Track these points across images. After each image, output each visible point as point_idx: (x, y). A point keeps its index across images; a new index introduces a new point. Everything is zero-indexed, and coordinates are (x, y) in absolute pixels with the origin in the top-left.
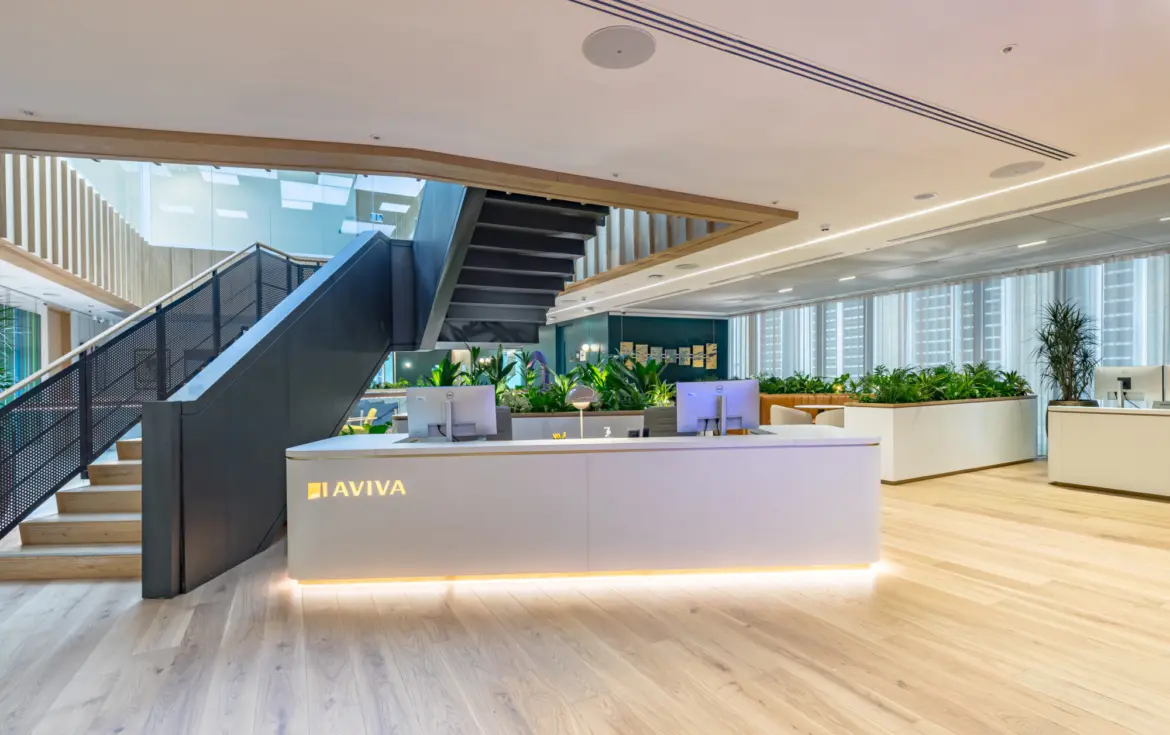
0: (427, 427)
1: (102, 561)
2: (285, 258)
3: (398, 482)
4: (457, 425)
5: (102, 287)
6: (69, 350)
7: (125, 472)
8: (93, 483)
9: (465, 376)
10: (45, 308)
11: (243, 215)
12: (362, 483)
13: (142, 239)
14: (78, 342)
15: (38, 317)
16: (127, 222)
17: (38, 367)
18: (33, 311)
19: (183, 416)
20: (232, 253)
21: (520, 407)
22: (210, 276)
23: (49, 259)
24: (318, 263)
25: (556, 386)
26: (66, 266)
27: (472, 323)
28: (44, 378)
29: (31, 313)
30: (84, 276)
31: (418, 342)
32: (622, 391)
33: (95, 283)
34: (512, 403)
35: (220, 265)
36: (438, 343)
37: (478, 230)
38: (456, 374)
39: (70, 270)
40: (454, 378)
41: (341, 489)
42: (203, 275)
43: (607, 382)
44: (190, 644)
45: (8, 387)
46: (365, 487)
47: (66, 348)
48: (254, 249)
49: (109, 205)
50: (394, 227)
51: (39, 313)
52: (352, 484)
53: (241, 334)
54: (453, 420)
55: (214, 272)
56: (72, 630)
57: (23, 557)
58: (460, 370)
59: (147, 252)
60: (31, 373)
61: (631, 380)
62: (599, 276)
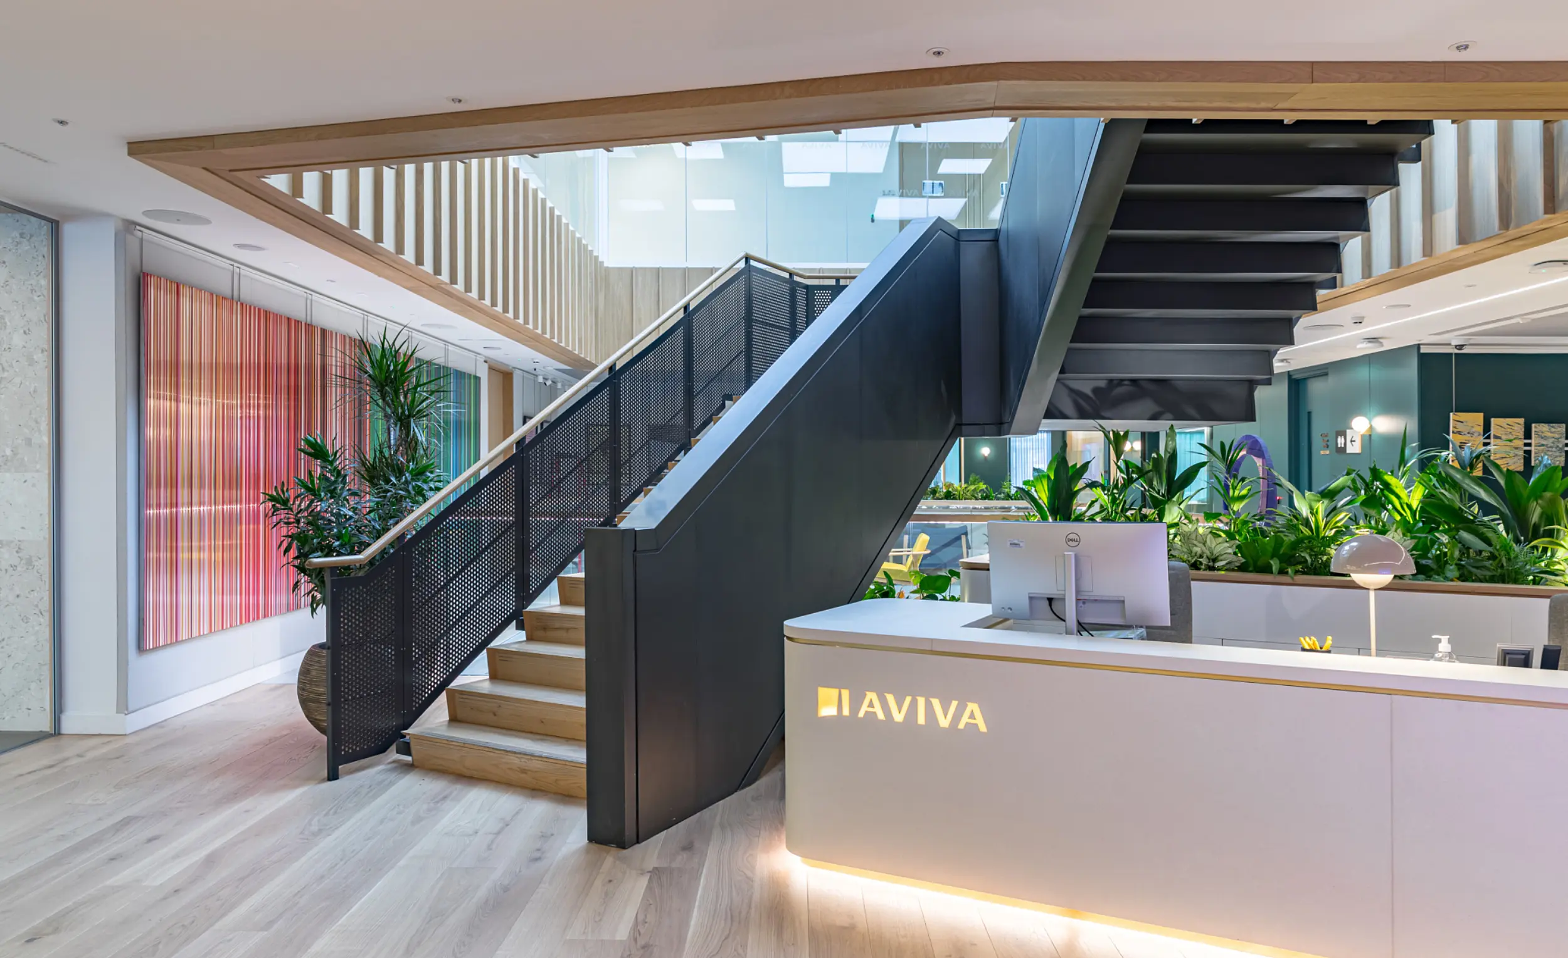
0: (1027, 601)
1: (536, 764)
2: (787, 275)
3: (973, 707)
4: (1084, 602)
5: (548, 336)
6: (512, 433)
7: (566, 625)
8: (530, 638)
9: (1099, 490)
10: (486, 365)
11: (729, 205)
12: (908, 699)
13: (597, 258)
14: (521, 420)
15: (478, 379)
16: (578, 235)
17: (477, 458)
18: (473, 373)
19: (638, 555)
20: (712, 271)
21: (1215, 560)
22: (681, 315)
23: (487, 301)
24: (838, 279)
25: (1297, 515)
26: (506, 310)
27: (1110, 381)
28: (484, 473)
29: (470, 375)
30: (526, 321)
31: (1007, 418)
32: (1464, 535)
33: (539, 331)
34: (1197, 550)
35: (695, 295)
36: (1044, 421)
37: (1127, 199)
38: (1081, 484)
39: (511, 315)
40: (1074, 494)
41: (871, 705)
42: (671, 313)
43: (1423, 510)
44: (641, 942)
45: (438, 489)
46: (913, 706)
47: (508, 430)
48: (742, 265)
49: (557, 213)
50: (961, 202)
51: (478, 375)
52: (890, 698)
53: (723, 407)
54: (1078, 592)
55: (686, 308)
56: (498, 872)
57: (449, 741)
58: (1088, 476)
59: (603, 277)
60: (469, 466)
61: (1486, 508)
62: (1401, 272)
